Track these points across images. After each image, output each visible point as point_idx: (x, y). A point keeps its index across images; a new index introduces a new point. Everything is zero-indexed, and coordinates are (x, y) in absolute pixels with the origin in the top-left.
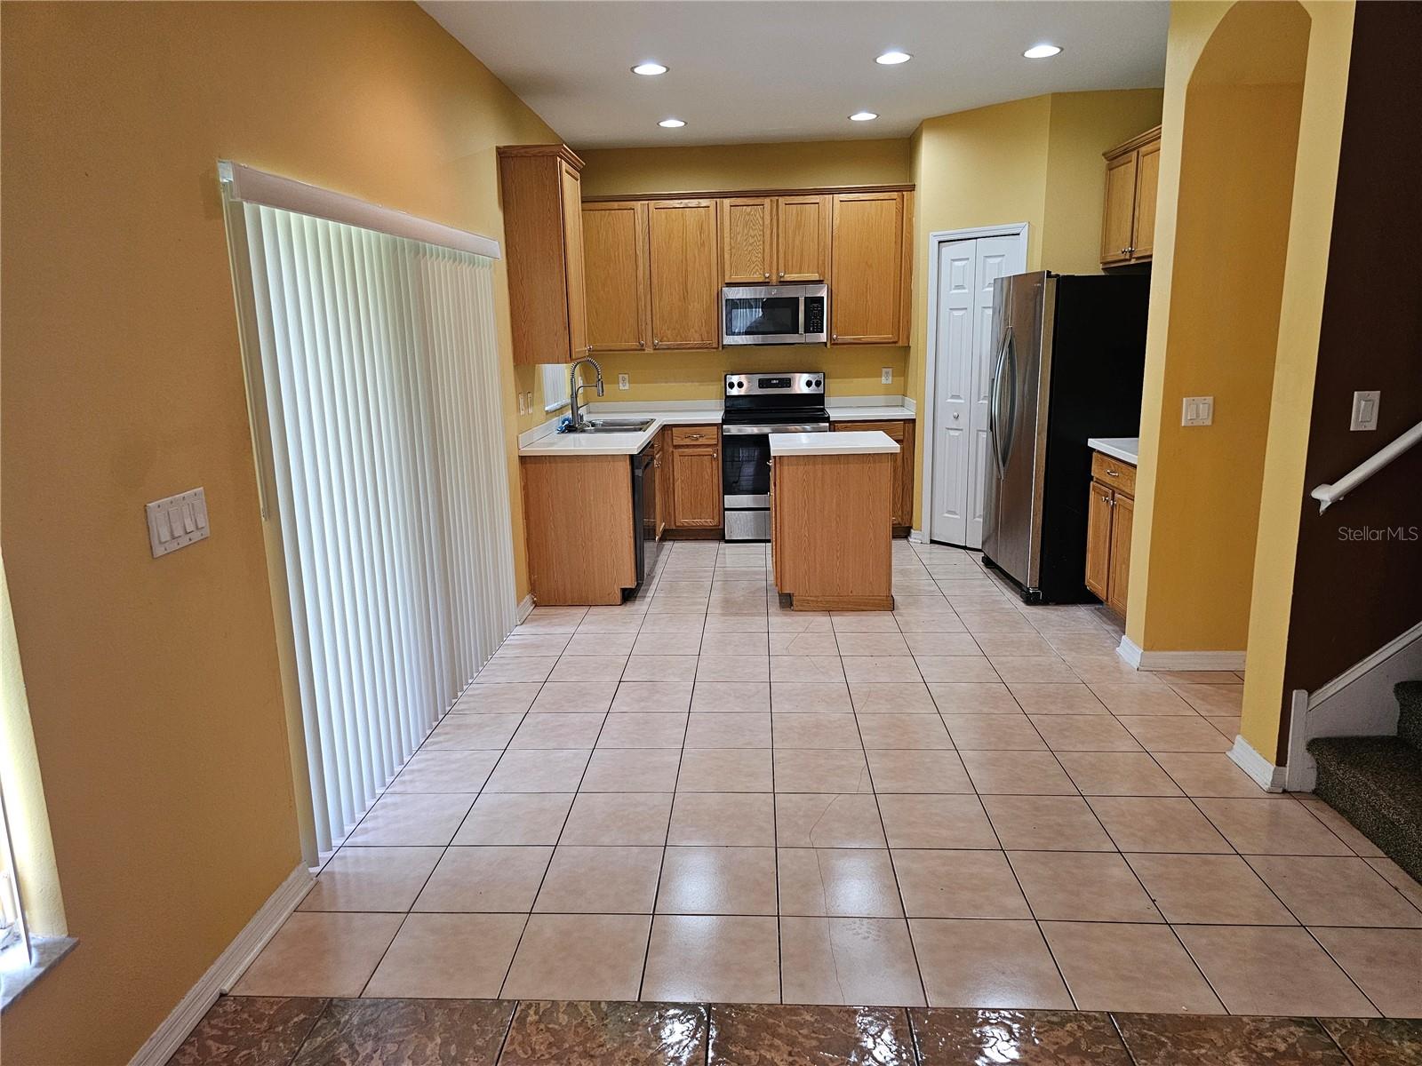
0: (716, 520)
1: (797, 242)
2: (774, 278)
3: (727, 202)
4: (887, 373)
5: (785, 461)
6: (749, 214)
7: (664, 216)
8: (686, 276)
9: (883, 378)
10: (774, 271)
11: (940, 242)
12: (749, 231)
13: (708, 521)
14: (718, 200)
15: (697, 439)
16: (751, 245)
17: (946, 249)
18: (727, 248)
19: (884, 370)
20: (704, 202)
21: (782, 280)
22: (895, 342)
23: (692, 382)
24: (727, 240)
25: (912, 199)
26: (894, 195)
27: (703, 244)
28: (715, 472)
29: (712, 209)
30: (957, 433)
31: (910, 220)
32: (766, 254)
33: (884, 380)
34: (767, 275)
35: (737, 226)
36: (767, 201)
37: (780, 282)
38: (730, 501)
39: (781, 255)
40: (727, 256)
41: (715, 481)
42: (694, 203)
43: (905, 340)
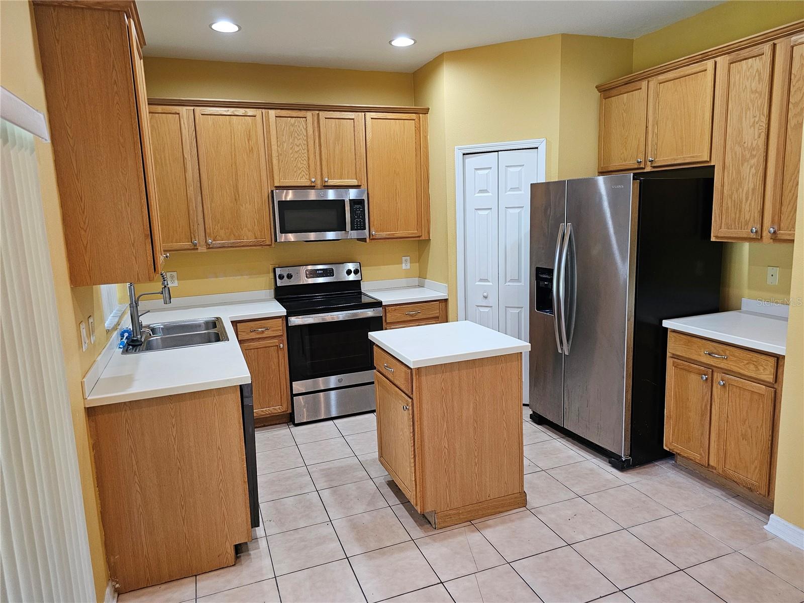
0: (285, 405)
1: (337, 152)
2: (319, 183)
3: (272, 113)
4: (406, 261)
5: (423, 372)
6: (292, 125)
7: (210, 123)
8: (237, 180)
9: (403, 265)
10: (319, 177)
11: (464, 154)
12: (294, 140)
13: (278, 409)
14: (263, 110)
15: (263, 332)
16: (297, 152)
17: (470, 160)
18: (275, 154)
19: (404, 258)
20: (250, 112)
21: (326, 184)
22: (419, 237)
23: (242, 275)
24: (274, 147)
25: (426, 120)
26: (414, 116)
27: (251, 150)
28: (281, 361)
29: (259, 118)
30: (486, 310)
31: (426, 137)
32: (311, 161)
33: (404, 266)
34: (313, 180)
35: (283, 135)
36: (309, 114)
37: (324, 186)
38: (298, 386)
39: (324, 163)
40: (275, 161)
41: (282, 369)
42: (241, 111)
43: (426, 234)
